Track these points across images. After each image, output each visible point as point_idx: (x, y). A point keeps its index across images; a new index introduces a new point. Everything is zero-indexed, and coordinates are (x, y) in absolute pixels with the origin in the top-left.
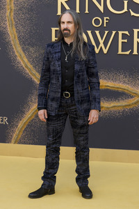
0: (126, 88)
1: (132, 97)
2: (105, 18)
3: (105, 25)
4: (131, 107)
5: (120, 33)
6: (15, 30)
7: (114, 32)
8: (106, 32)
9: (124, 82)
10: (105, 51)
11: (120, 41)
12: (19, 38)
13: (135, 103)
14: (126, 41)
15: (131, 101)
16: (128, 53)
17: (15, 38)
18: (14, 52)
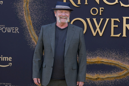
0: (117, 63)
1: (122, 70)
2: (101, 8)
3: (100, 14)
4: (121, 78)
5: (113, 20)
6: (30, 18)
7: (108, 19)
8: (102, 19)
9: (116, 59)
10: (101, 34)
11: (113, 26)
12: (33, 24)
13: (124, 75)
14: (117, 26)
15: (122, 73)
16: (118, 35)
17: (30, 24)
18: (29, 35)
